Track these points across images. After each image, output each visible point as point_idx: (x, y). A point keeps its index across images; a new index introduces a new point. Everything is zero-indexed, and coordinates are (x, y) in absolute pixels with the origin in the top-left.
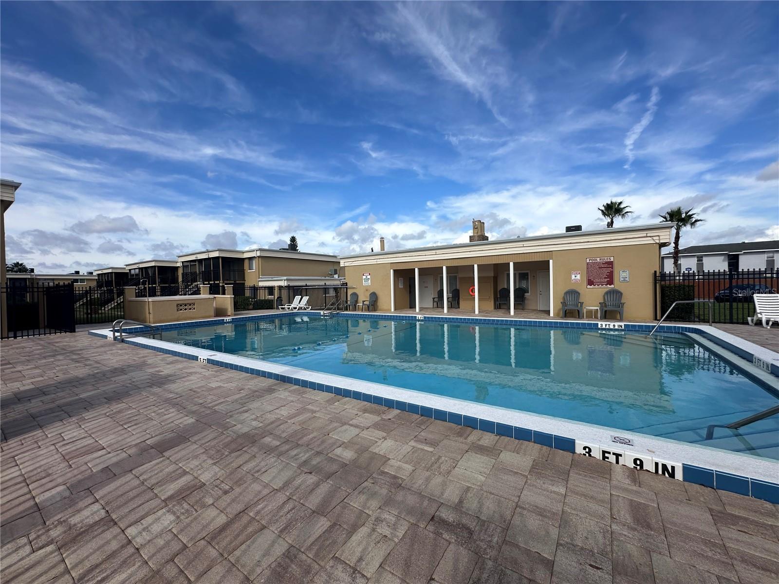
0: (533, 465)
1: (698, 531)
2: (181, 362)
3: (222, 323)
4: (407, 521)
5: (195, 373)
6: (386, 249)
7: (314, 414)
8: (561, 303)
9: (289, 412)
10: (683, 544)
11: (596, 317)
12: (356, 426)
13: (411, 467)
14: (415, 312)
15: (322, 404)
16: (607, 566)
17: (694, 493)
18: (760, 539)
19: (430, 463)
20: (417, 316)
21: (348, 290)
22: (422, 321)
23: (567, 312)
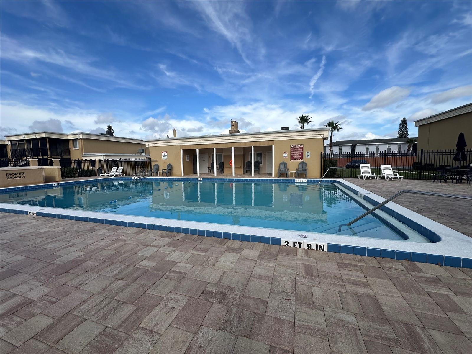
0: (260, 254)
1: (332, 273)
2: (12, 216)
3: (51, 187)
4: (188, 296)
5: (26, 224)
6: (178, 136)
7: (126, 242)
8: (278, 169)
9: (106, 243)
10: (326, 280)
11: (295, 177)
12: (155, 246)
13: (191, 265)
14: (197, 176)
15: (131, 235)
16: (293, 298)
17: (332, 256)
18: (355, 272)
19: (203, 261)
20: (198, 178)
21: (152, 163)
22: (201, 181)
23: (281, 174)
